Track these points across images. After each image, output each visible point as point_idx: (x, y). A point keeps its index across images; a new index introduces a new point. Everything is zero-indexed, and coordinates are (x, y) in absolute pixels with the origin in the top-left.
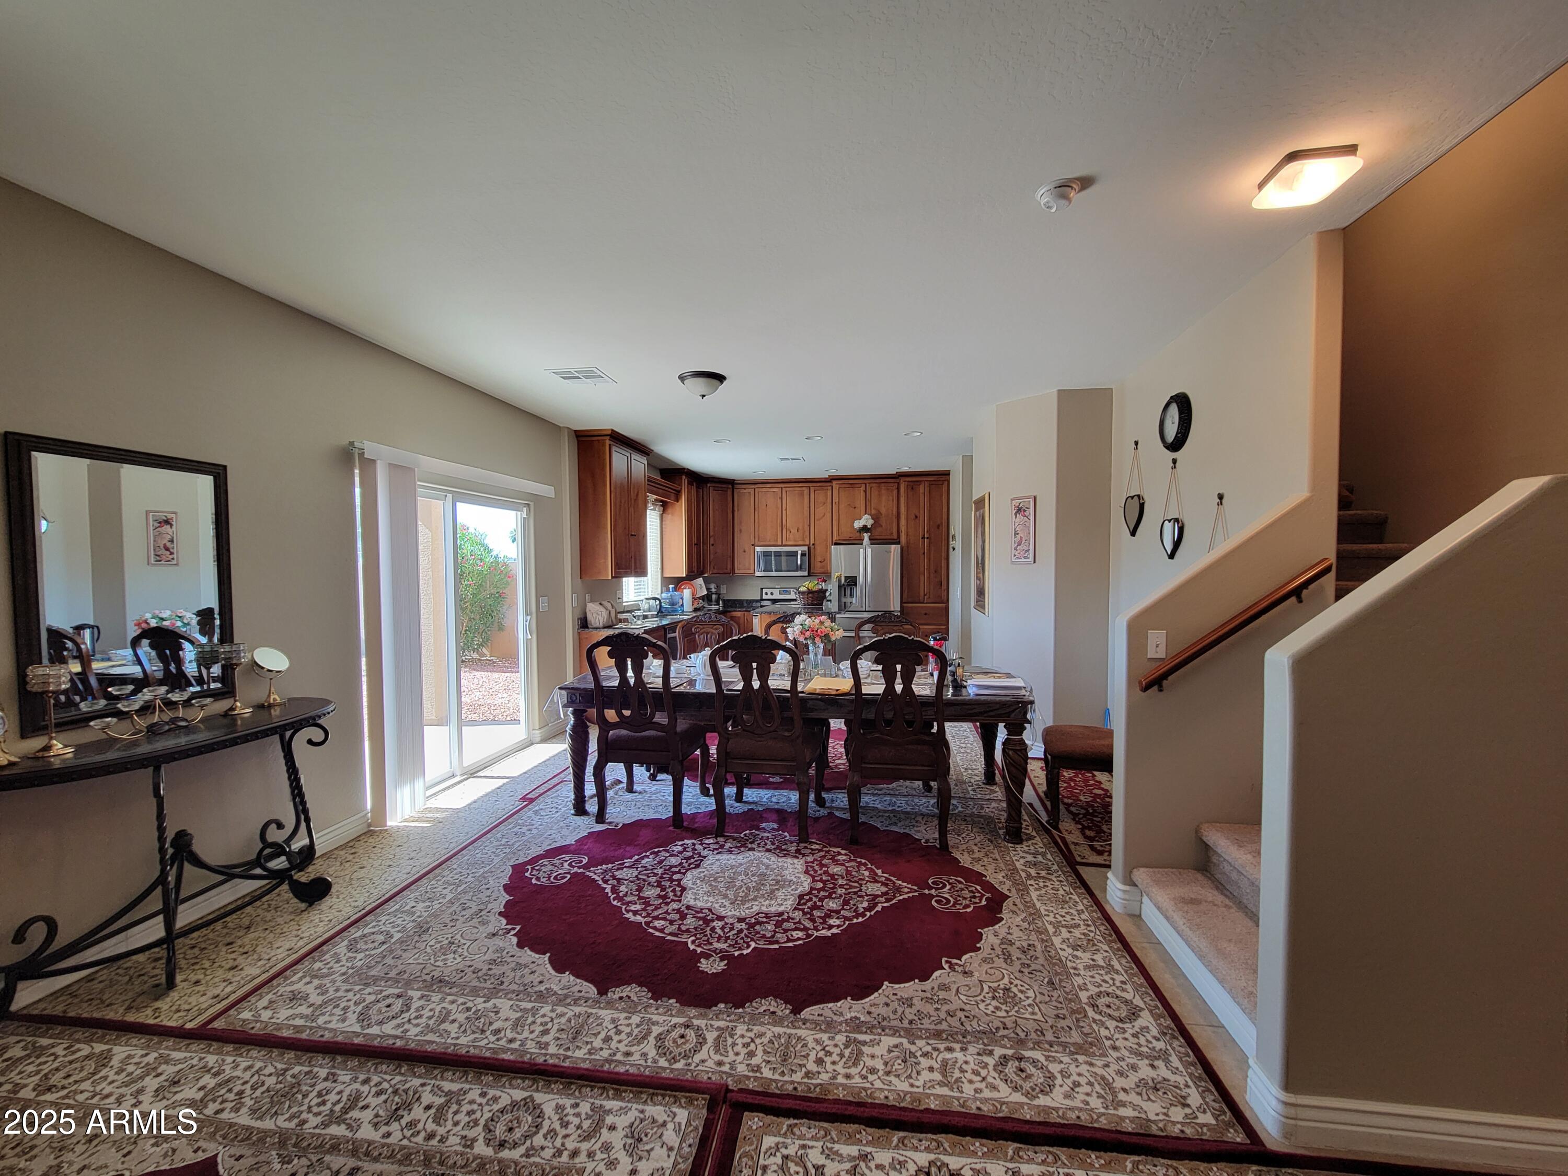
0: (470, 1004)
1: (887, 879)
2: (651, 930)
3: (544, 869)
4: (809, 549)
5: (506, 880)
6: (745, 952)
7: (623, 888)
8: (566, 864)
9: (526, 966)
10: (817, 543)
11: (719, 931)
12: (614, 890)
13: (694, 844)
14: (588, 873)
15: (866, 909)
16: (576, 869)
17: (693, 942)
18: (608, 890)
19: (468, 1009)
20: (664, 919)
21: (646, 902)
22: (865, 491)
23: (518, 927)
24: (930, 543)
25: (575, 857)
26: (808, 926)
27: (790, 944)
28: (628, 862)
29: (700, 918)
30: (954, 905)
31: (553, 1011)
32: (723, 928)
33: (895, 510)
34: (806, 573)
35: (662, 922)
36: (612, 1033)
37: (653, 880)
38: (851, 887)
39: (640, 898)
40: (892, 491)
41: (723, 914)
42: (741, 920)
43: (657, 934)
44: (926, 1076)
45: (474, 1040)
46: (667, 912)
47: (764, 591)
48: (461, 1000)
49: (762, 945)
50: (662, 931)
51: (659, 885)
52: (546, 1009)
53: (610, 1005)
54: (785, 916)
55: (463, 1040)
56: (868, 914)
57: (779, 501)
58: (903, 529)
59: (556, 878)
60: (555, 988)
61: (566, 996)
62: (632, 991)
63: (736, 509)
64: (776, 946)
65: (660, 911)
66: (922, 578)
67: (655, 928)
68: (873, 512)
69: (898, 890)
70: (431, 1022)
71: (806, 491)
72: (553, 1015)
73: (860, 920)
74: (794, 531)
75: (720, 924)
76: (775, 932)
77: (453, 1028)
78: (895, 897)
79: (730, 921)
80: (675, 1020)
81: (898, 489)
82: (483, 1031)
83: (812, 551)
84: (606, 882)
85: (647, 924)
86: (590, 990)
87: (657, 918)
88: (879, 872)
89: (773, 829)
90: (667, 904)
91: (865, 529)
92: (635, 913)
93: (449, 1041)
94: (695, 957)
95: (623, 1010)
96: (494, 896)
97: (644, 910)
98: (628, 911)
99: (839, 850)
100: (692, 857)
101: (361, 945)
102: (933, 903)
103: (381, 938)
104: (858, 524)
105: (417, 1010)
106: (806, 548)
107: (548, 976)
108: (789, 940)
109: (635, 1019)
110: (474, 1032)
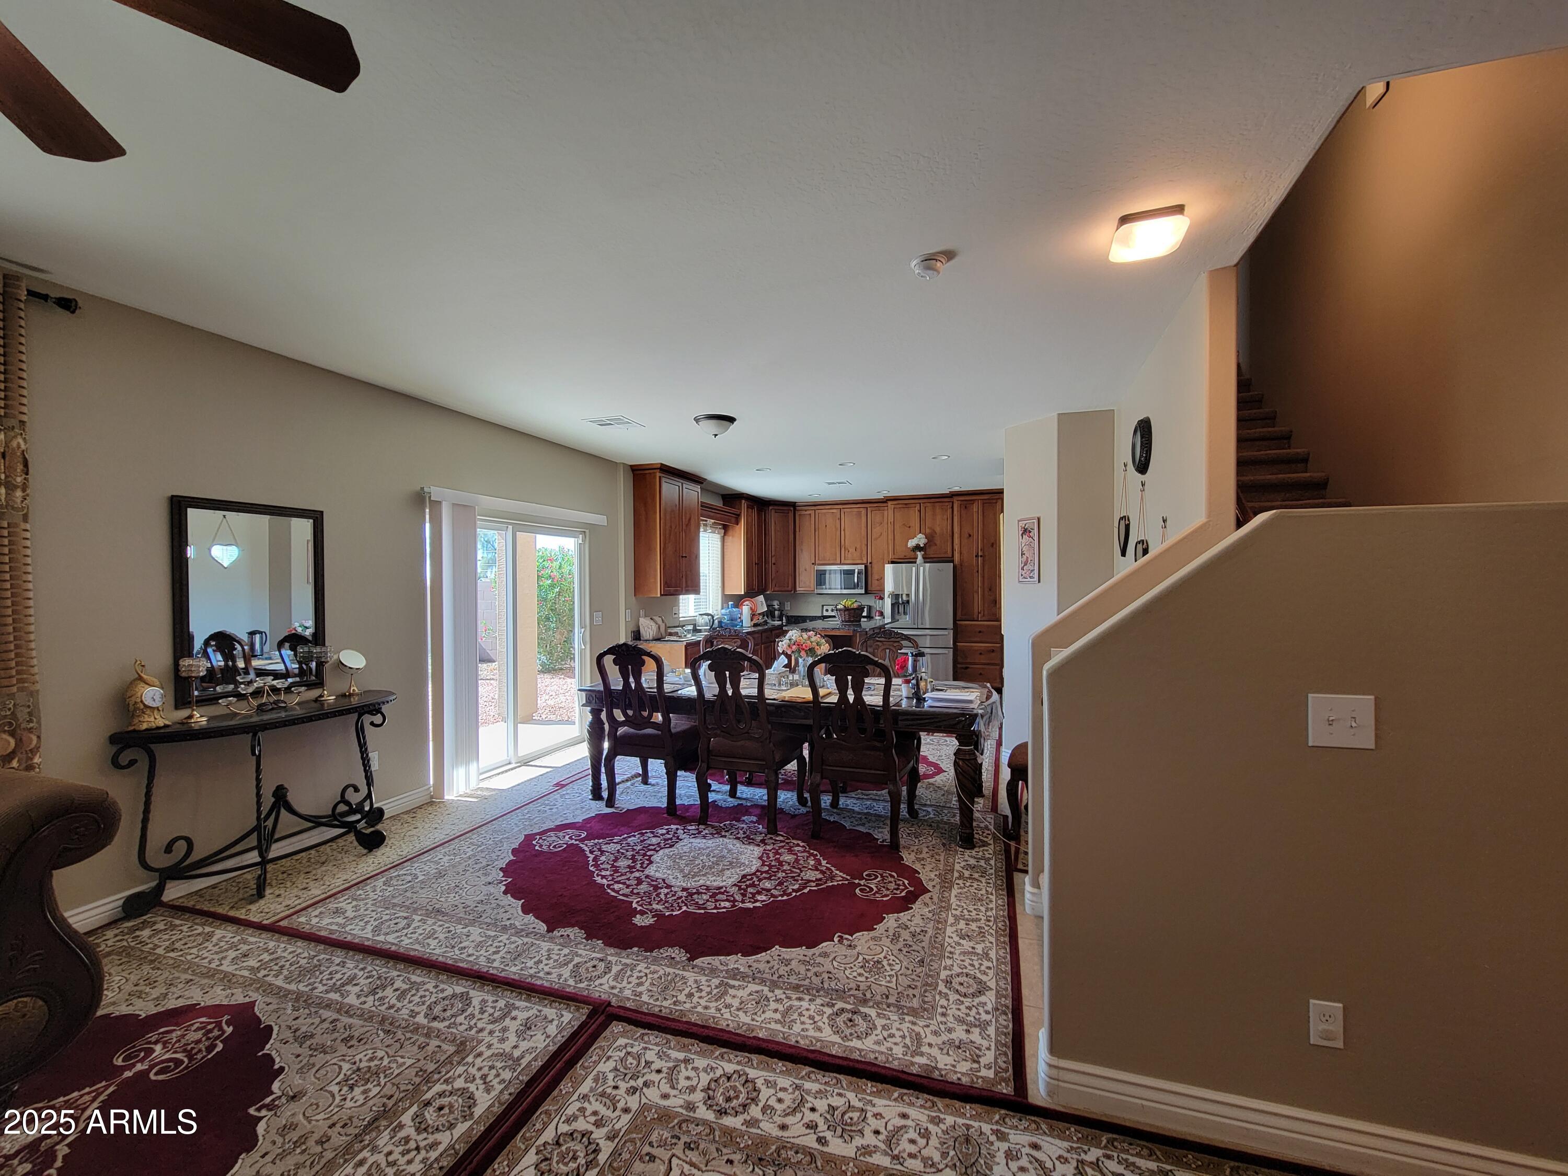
0: (452, 928)
1: (828, 868)
2: (609, 891)
3: (548, 839)
4: (866, 567)
5: (516, 845)
6: (674, 913)
7: (603, 858)
8: (567, 838)
9: (503, 907)
10: (874, 562)
11: (662, 896)
12: (595, 859)
13: (677, 829)
14: (581, 845)
15: (794, 890)
16: (573, 841)
17: (638, 902)
18: (591, 859)
19: (449, 932)
20: (624, 884)
21: (616, 870)
22: (920, 511)
23: (510, 880)
24: (984, 561)
25: (577, 832)
26: (737, 898)
27: (715, 911)
28: (617, 839)
29: (652, 885)
30: (874, 894)
31: (508, 939)
32: (666, 895)
33: (949, 528)
34: (863, 591)
35: (621, 886)
36: (544, 958)
37: (629, 854)
38: (792, 872)
39: (613, 866)
40: (946, 511)
41: (673, 884)
42: (684, 889)
43: (613, 894)
44: (769, 1014)
45: (445, 952)
46: (628, 879)
47: (825, 608)
48: (447, 925)
49: (692, 909)
50: (617, 892)
51: (633, 858)
52: (504, 938)
53: (552, 940)
54: (722, 890)
55: (437, 951)
56: (794, 894)
57: (838, 522)
58: (956, 547)
59: (554, 847)
60: (517, 924)
61: (522, 930)
62: (574, 933)
63: (797, 530)
64: (702, 911)
65: (623, 877)
66: (976, 596)
67: (613, 890)
68: (928, 531)
69: (832, 878)
70: (420, 937)
71: (863, 511)
72: (508, 942)
73: (785, 898)
74: (852, 550)
75: (666, 891)
76: (708, 901)
77: (433, 943)
78: (826, 883)
79: (676, 889)
80: (594, 955)
81: (952, 508)
82: (453, 947)
83: (869, 569)
84: (591, 852)
85: (609, 886)
86: (543, 927)
87: (618, 882)
88: (824, 862)
89: (752, 822)
90: (632, 872)
91: (918, 548)
92: (603, 877)
93: (428, 951)
94: (635, 912)
95: (560, 944)
96: (503, 856)
97: (611, 875)
98: (598, 875)
99: (799, 842)
100: (671, 839)
101: (394, 882)
102: (857, 891)
103: (409, 878)
104: (912, 543)
105: (415, 928)
106: (863, 567)
107: (516, 915)
108: (716, 908)
109: (566, 951)
110: (447, 947)
